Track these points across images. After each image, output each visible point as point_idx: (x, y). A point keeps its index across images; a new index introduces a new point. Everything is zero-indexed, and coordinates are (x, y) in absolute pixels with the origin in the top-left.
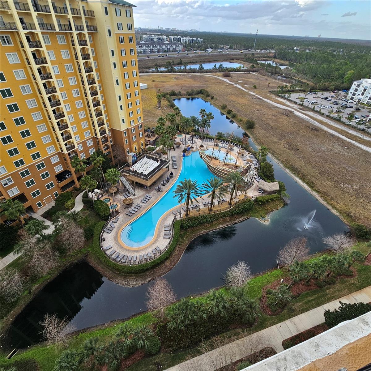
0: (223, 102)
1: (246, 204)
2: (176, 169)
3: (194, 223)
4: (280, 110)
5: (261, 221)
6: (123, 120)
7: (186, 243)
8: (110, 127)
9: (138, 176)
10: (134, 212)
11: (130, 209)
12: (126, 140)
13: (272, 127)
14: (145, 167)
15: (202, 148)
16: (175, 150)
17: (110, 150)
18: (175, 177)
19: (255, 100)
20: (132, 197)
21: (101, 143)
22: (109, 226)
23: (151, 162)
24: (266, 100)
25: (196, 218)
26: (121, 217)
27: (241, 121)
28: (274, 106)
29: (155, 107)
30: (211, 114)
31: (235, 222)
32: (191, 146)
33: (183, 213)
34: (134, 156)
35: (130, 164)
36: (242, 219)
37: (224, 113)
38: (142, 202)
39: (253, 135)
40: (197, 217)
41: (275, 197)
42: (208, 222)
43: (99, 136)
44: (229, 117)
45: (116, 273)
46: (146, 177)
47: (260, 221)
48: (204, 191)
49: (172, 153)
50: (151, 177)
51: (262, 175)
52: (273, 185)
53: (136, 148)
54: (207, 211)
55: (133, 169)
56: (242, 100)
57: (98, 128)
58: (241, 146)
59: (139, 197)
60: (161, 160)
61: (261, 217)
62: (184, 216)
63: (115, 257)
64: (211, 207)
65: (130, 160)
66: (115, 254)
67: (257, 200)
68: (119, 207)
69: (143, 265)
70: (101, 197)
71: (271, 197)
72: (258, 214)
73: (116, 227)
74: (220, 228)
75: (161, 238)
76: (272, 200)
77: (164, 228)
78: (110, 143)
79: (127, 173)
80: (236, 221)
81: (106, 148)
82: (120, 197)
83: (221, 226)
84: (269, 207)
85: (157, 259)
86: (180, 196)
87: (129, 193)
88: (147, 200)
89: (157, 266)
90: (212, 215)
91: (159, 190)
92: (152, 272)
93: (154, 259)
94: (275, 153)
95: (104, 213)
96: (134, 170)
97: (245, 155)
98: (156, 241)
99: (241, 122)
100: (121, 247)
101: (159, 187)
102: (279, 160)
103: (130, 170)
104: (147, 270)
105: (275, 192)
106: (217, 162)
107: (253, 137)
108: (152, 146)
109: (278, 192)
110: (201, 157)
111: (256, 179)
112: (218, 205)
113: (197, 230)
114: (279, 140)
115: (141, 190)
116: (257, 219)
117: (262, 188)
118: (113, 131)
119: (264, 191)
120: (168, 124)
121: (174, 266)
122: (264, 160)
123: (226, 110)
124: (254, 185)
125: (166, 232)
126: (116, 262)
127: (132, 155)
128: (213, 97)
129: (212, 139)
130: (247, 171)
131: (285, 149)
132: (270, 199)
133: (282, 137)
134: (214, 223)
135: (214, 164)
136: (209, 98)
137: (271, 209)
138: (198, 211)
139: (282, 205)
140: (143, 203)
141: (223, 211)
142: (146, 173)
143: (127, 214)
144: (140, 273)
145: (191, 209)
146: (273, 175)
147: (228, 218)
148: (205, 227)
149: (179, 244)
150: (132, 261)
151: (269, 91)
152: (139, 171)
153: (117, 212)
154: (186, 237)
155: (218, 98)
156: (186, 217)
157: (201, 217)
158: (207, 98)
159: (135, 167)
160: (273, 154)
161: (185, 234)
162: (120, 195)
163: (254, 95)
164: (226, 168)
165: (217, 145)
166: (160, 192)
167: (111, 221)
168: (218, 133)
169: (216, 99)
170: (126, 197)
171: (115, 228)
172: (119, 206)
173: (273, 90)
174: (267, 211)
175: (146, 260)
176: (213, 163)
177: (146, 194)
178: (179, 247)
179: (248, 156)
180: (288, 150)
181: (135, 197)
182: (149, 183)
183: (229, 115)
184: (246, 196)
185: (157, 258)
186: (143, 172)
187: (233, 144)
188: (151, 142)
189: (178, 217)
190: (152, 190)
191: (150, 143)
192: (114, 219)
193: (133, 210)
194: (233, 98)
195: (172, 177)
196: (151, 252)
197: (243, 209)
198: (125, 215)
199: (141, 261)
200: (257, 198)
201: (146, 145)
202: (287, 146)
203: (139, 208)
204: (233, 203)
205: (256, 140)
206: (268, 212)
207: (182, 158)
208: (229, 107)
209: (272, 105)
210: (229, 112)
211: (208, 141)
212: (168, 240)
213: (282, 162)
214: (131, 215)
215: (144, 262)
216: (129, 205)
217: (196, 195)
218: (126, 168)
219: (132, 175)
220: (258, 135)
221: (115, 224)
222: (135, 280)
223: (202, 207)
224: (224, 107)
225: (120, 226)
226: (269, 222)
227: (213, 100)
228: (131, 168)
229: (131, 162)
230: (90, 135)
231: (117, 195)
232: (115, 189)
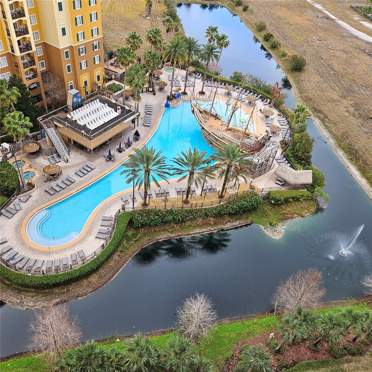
0: (261, 18)
1: (246, 201)
2: (149, 126)
3: (152, 220)
4: (359, 43)
5: (268, 232)
6: (63, 30)
7: (134, 248)
8: (42, 39)
9: (76, 131)
10: (58, 189)
11: (53, 184)
12: (69, 67)
13: (336, 74)
14: (93, 117)
15: (201, 97)
16: (154, 94)
17: (39, 79)
18: (143, 139)
19: (320, 20)
20: (62, 164)
21: (21, 66)
22: (11, 206)
23: (108, 109)
24: (341, 22)
25: (157, 213)
26: (35, 194)
27: (284, 55)
28: (352, 34)
29: (141, 15)
31: (222, 227)
32: (182, 91)
33: (139, 201)
34: (76, 95)
35: (69, 107)
36: (237, 223)
37: (260, 39)
38: (76, 173)
39: (298, 83)
40: (160, 211)
41: (302, 196)
42: (177, 222)
43: (18, 53)
44: (266, 47)
45: (5, 283)
46: (91, 134)
47: (266, 231)
48: (175, 169)
49: (146, 99)
50: (99, 134)
51: (290, 155)
52: (301, 174)
53: (86, 82)
54: (180, 204)
55: (72, 117)
56: (297, 19)
57: (15, 39)
58: (269, 100)
59: (73, 166)
61: (271, 224)
62: (140, 206)
63: (8, 258)
64: (187, 197)
65: (69, 103)
66: (10, 252)
67: (268, 197)
68: (36, 177)
69: (48, 278)
70: (11, 157)
71: (294, 193)
72: (266, 219)
73: (23, 209)
74: (195, 234)
75: (93, 237)
76: (296, 199)
77: (101, 221)
78: (40, 68)
79: (60, 123)
80: (226, 226)
81: (31, 75)
82: (43, 161)
83: (197, 230)
84: (287, 209)
85: (75, 270)
87: (59, 156)
88: (85, 172)
89: (74, 282)
90: (186, 211)
91: (110, 158)
92: (64, 289)
93: (71, 269)
94: (327, 120)
95: (6, 183)
96: (74, 120)
97: (271, 117)
98: (82, 241)
99: (283, 59)
100: (23, 244)
101: (110, 154)
102: (331, 132)
103: (66, 119)
104: (56, 285)
105: (304, 186)
106: (217, 123)
107: (297, 87)
108: (117, 83)
109: (311, 187)
110: (193, 111)
111: (279, 161)
112: (201, 195)
113: (155, 231)
114: (341, 97)
115: (81, 154)
116: (262, 227)
117: (283, 177)
118: (46, 47)
119: (285, 183)
121: (103, 285)
122: (302, 130)
123: (264, 33)
124: (272, 171)
125: (102, 228)
126: (8, 266)
127: (73, 94)
128: (248, 7)
129: (224, 82)
131: (347, 114)
132: (293, 198)
133: (347, 92)
134: (188, 223)
135: (211, 127)
136: (240, 8)
137: (291, 214)
138: (166, 201)
139: (313, 209)
140: (79, 177)
141: (206, 207)
142: (92, 127)
143: (46, 191)
144: (44, 289)
145: (154, 195)
146: (309, 157)
147: (211, 219)
148: (170, 228)
149: (121, 251)
150: (34, 268)
151: (351, 7)
152: (81, 123)
153: (31, 186)
154: (135, 241)
155: (255, 10)
156: (141, 208)
157: (166, 212)
158: (237, 8)
159: (76, 115)
160: (323, 121)
161: (134, 235)
162: (44, 158)
163: (320, 11)
164: (228, 135)
165: (228, 94)
166: (110, 162)
167: (17, 199)
168: (235, 73)
169: (252, 12)
170: (53, 162)
171: (21, 211)
172: (37, 175)
173: (359, 5)
174: (284, 216)
175: (57, 270)
177: (86, 162)
178: (119, 256)
179: (276, 119)
180: (352, 117)
181: (68, 164)
182: (92, 144)
183: (267, 43)
184: (252, 188)
185: (76, 268)
186: (87, 125)
187: (256, 95)
188: (118, 76)
189: (129, 208)
190: (99, 157)
191: (115, 76)
192: (22, 197)
193: (58, 185)
194: (283, 13)
195: (138, 140)
196: (69, 257)
197: (240, 208)
198: (43, 193)
199: (49, 270)
200: (269, 193)
201: (106, 80)
202: (352, 110)
203: (69, 183)
204: (226, 196)
205: (301, 93)
206: (284, 218)
207: (164, 109)
208: (270, 29)
209: (348, 32)
210: (267, 38)
212: (102, 242)
213: (335, 137)
214: (52, 193)
215: (53, 273)
216: (54, 176)
217: (159, 175)
218: (61, 115)
219: (67, 127)
220: (306, 85)
221: (23, 205)
222: (34, 298)
223: (173, 195)
224: (261, 28)
225: (31, 209)
226: (281, 235)
227: (245, 13)
228: (68, 116)
229: (71, 105)
230: (3, 50)
231: (39, 157)
232: (36, 146)
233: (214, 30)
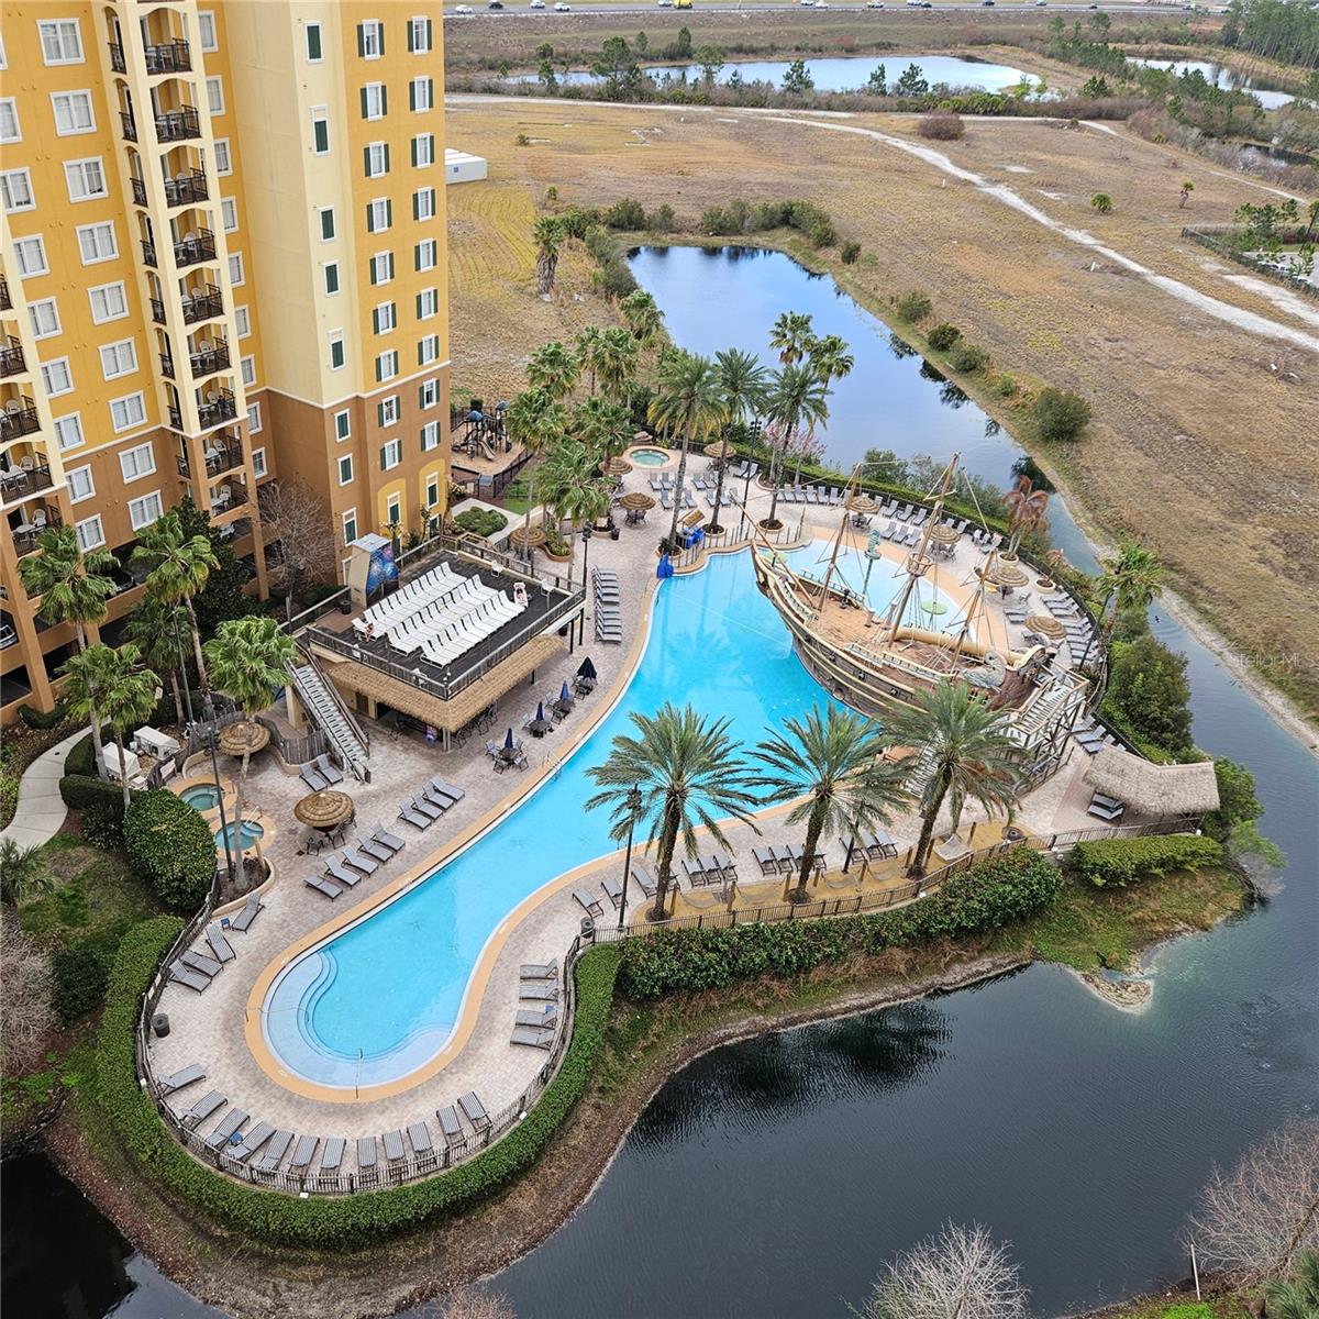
0: (906, 283)
1: (1010, 881)
2: (616, 643)
3: (697, 968)
4: (1243, 342)
5: (1101, 992)
6: (337, 348)
7: (643, 1082)
8: (261, 381)
9: (391, 672)
10: (351, 877)
11: (332, 859)
12: (346, 464)
13: (1194, 442)
14: (440, 621)
15: (771, 537)
16: (615, 537)
17: (250, 509)
18: (606, 688)
19: (1096, 278)
20: (349, 787)
21: (201, 469)
22: (198, 946)
23: (478, 592)
24: (1163, 282)
25: (709, 941)
26: (274, 897)
27: (1008, 392)
28: (1210, 317)
29: (520, 290)
30: (833, 346)
31: (937, 979)
32: (708, 520)
33: (638, 903)
34: (378, 555)
35: (354, 595)
36: (984, 965)
37: (914, 344)
38: (402, 818)
39: (1076, 478)
40: (718, 933)
41: (1193, 853)
42: (778, 970)
43: (193, 429)
44: (940, 369)
45: (210, 1237)
46: (443, 679)
47: (1090, 987)
48: (766, 781)
49: (600, 555)
50: (470, 680)
51: (1118, 715)
52: (1179, 778)
53: (394, 510)
54: (779, 906)
55: (370, 627)
56: (1017, 277)
57: (189, 385)
58: (998, 538)
59: (389, 792)
60: (531, 588)
61: (1103, 963)
62: (643, 919)
63: (217, 1140)
64: (804, 878)
65: (356, 577)
66: (220, 1117)
67: (1076, 864)
68: (268, 843)
69: (373, 1202)
70: (173, 774)
71: (1164, 847)
72: (1082, 946)
73: (243, 957)
74: (846, 1011)
75: (499, 1044)
76: (1175, 868)
77: (517, 980)
78: (250, 474)
79: (333, 646)
80: (949, 978)
81: (225, 496)
82: (283, 784)
83: (853, 999)
84: (1149, 906)
85: (461, 1169)
86: (625, 799)
87: (335, 762)
88: (434, 812)
89: (458, 1215)
90: (808, 930)
91: (508, 759)
92: (425, 1245)
93: (447, 1165)
94: (1202, 593)
95: (177, 867)
96: (376, 634)
97: (1018, 591)
98: (463, 1059)
99: (1007, 402)
100: (261, 1082)
101: (509, 743)
102: (1224, 632)
103: (351, 634)
104: (400, 1231)
105: (1190, 820)
106: (851, 621)
107: (1074, 492)
108: (486, 507)
109: (1216, 822)
110: (764, 586)
111: (1082, 737)
112: (845, 871)
113: (709, 1010)
114: (1232, 515)
115: (406, 750)
116: (1078, 975)
117: (1116, 791)
118: (272, 404)
119: (1123, 812)
120: (586, 385)
121: (558, 1221)
122: (1135, 630)
123: (927, 327)
124: (1068, 773)
125: (527, 1006)
126: (221, 1168)
127: (371, 549)
128: (858, 249)
129: (831, 485)
130: (1025, 684)
131: (1264, 570)
132: (1162, 864)
133: (1247, 500)
134: (817, 974)
135: (835, 632)
136: (834, 254)
137: (1166, 920)
138: (728, 896)
139: (1234, 901)
140: (412, 829)
141: (873, 912)
142: (443, 655)
143: (309, 886)
144: (356, 1247)
145: (684, 881)
146: (1182, 720)
147: (898, 954)
148: (758, 995)
149: (601, 1090)
150: (315, 1171)
151: (1185, 233)
152: (404, 643)
153: (258, 872)
154: (644, 1049)
155: (884, 258)
156: (650, 928)
157: (742, 936)
158: (820, 254)
159: (382, 619)
160: (1189, 597)
161: (638, 1028)
162: (285, 772)
163: (1089, 251)
164: (901, 658)
165: (860, 524)
166: (511, 772)
167: (217, 922)
168: (872, 456)
169: (873, 263)
170: (318, 783)
171: (234, 964)
172: (271, 833)
173: (1211, 226)
174: (1141, 931)
175: (397, 1172)
176: (828, 626)
177: (430, 776)
178: (597, 1107)
179: (1037, 597)
180: (1283, 580)
181: (369, 787)
182: (451, 714)
183: (942, 356)
184: (1012, 834)
185: (465, 1162)
186: (427, 649)
187: (951, 521)
188: (487, 482)
189: (608, 926)
190: (470, 757)
191: (477, 486)
192: (231, 911)
193: (347, 864)
194: (973, 262)
195: (589, 690)
196: (431, 1121)
197: (993, 909)
198: (302, 894)
199: (369, 1173)
200: (1078, 851)
201: (456, 497)
202: (1277, 554)
203: (384, 854)
204: (932, 868)
205: (1093, 509)
206: (1144, 938)
207: (656, 585)
208: (944, 315)
209: (1195, 310)
210: (943, 341)
211: (812, 498)
212: (539, 1061)
213: (1243, 647)
214: (333, 890)
215: (385, 1184)
216: (328, 834)
217: (721, 804)
218: (332, 622)
219: (361, 661)
220: (1104, 480)
221: (238, 940)
222: (324, 1287)
223: (748, 875)
224: (914, 312)
225: (268, 953)
226: (1148, 1001)
227: (852, 267)
228: (358, 624)
229: (363, 587)
230: (145, 420)
231: (265, 770)
232: (259, 733)
233: (801, 324)
